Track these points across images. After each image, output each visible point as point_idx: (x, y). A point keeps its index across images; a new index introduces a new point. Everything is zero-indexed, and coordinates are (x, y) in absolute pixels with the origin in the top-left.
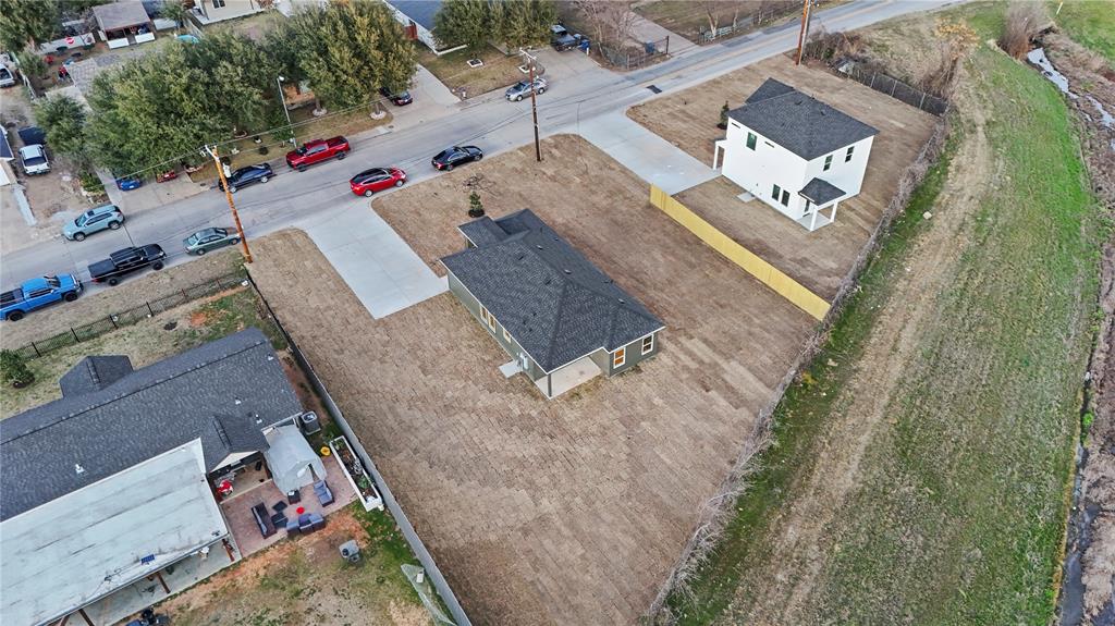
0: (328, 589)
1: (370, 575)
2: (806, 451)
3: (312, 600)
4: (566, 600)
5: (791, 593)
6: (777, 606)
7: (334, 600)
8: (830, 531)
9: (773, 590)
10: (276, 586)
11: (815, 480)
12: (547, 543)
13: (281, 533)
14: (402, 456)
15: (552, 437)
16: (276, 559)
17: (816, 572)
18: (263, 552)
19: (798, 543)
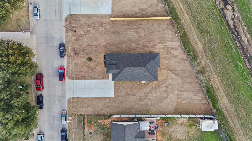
0: (169, 129)
1: (171, 123)
2: (192, 47)
3: (170, 131)
4: (192, 100)
5: (211, 70)
6: (211, 73)
7: (172, 129)
8: (206, 56)
9: (209, 72)
10: (164, 135)
11: (198, 51)
12: (182, 97)
13: (155, 132)
14: (151, 108)
15: (163, 84)
16: (159, 134)
17: (210, 64)
18: (157, 135)
19: (205, 63)
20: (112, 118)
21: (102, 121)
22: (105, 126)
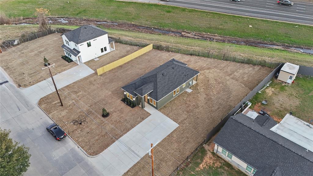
20: (207, 150)
21: (201, 166)
22: (214, 168)
